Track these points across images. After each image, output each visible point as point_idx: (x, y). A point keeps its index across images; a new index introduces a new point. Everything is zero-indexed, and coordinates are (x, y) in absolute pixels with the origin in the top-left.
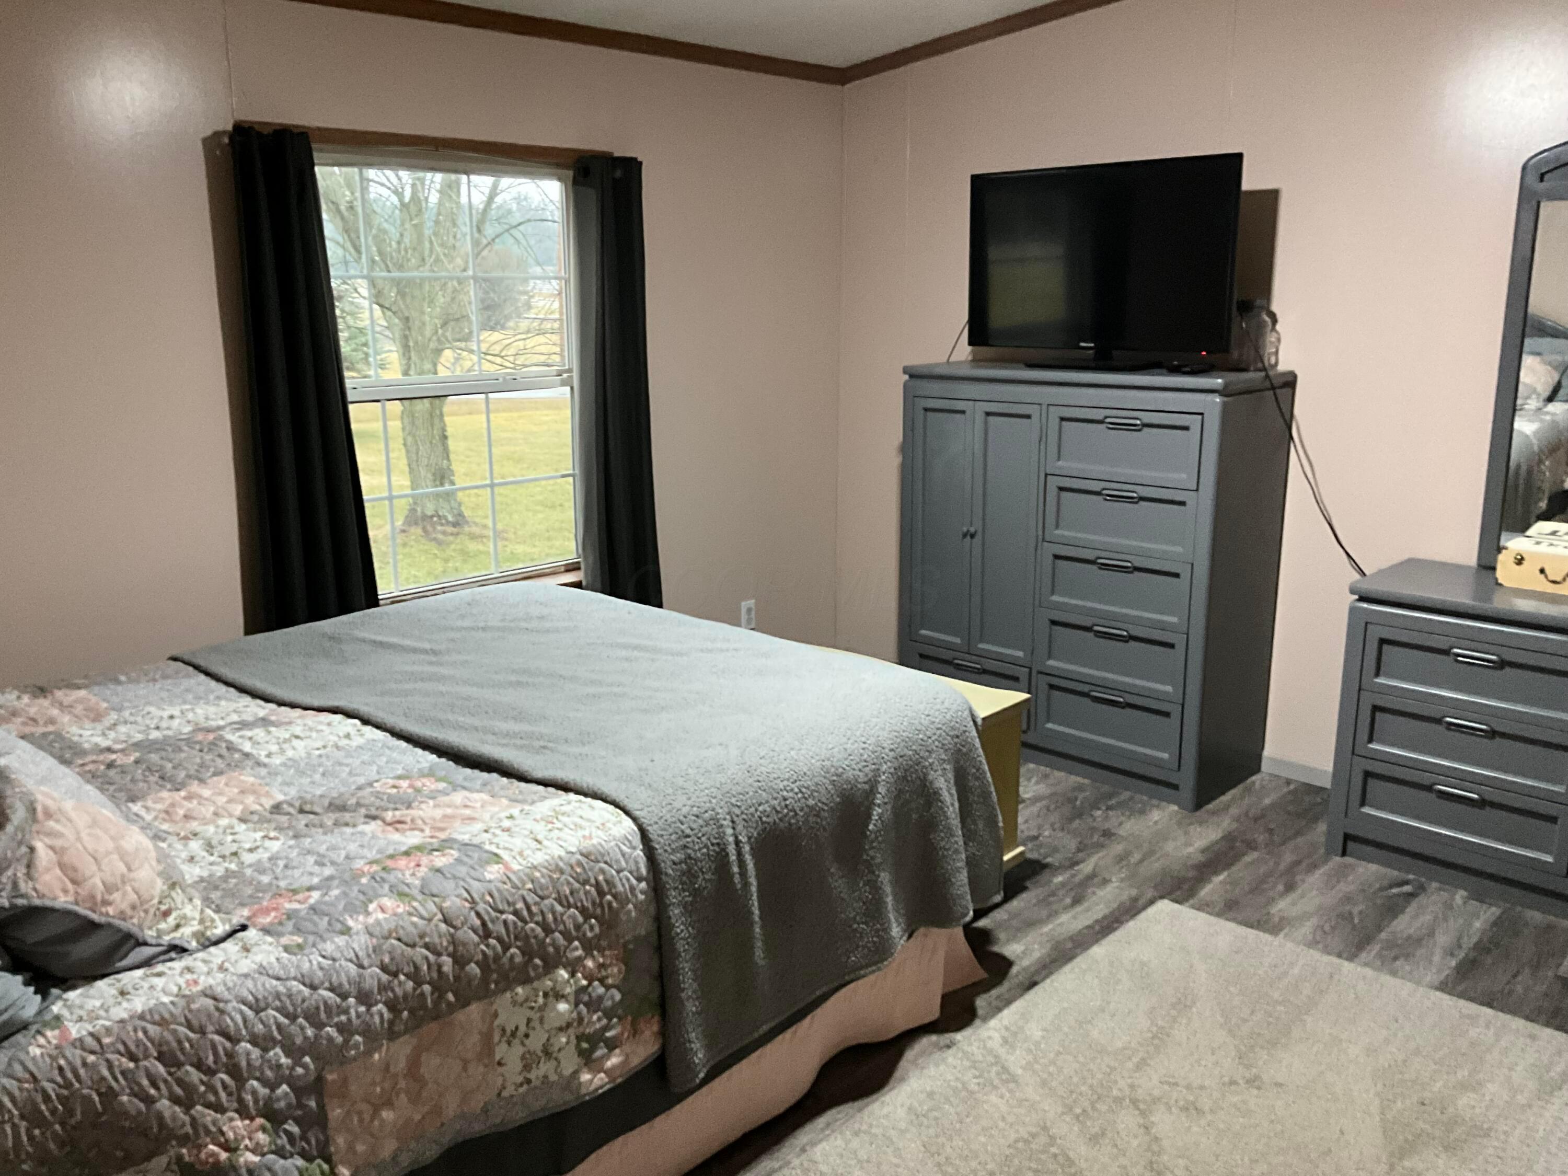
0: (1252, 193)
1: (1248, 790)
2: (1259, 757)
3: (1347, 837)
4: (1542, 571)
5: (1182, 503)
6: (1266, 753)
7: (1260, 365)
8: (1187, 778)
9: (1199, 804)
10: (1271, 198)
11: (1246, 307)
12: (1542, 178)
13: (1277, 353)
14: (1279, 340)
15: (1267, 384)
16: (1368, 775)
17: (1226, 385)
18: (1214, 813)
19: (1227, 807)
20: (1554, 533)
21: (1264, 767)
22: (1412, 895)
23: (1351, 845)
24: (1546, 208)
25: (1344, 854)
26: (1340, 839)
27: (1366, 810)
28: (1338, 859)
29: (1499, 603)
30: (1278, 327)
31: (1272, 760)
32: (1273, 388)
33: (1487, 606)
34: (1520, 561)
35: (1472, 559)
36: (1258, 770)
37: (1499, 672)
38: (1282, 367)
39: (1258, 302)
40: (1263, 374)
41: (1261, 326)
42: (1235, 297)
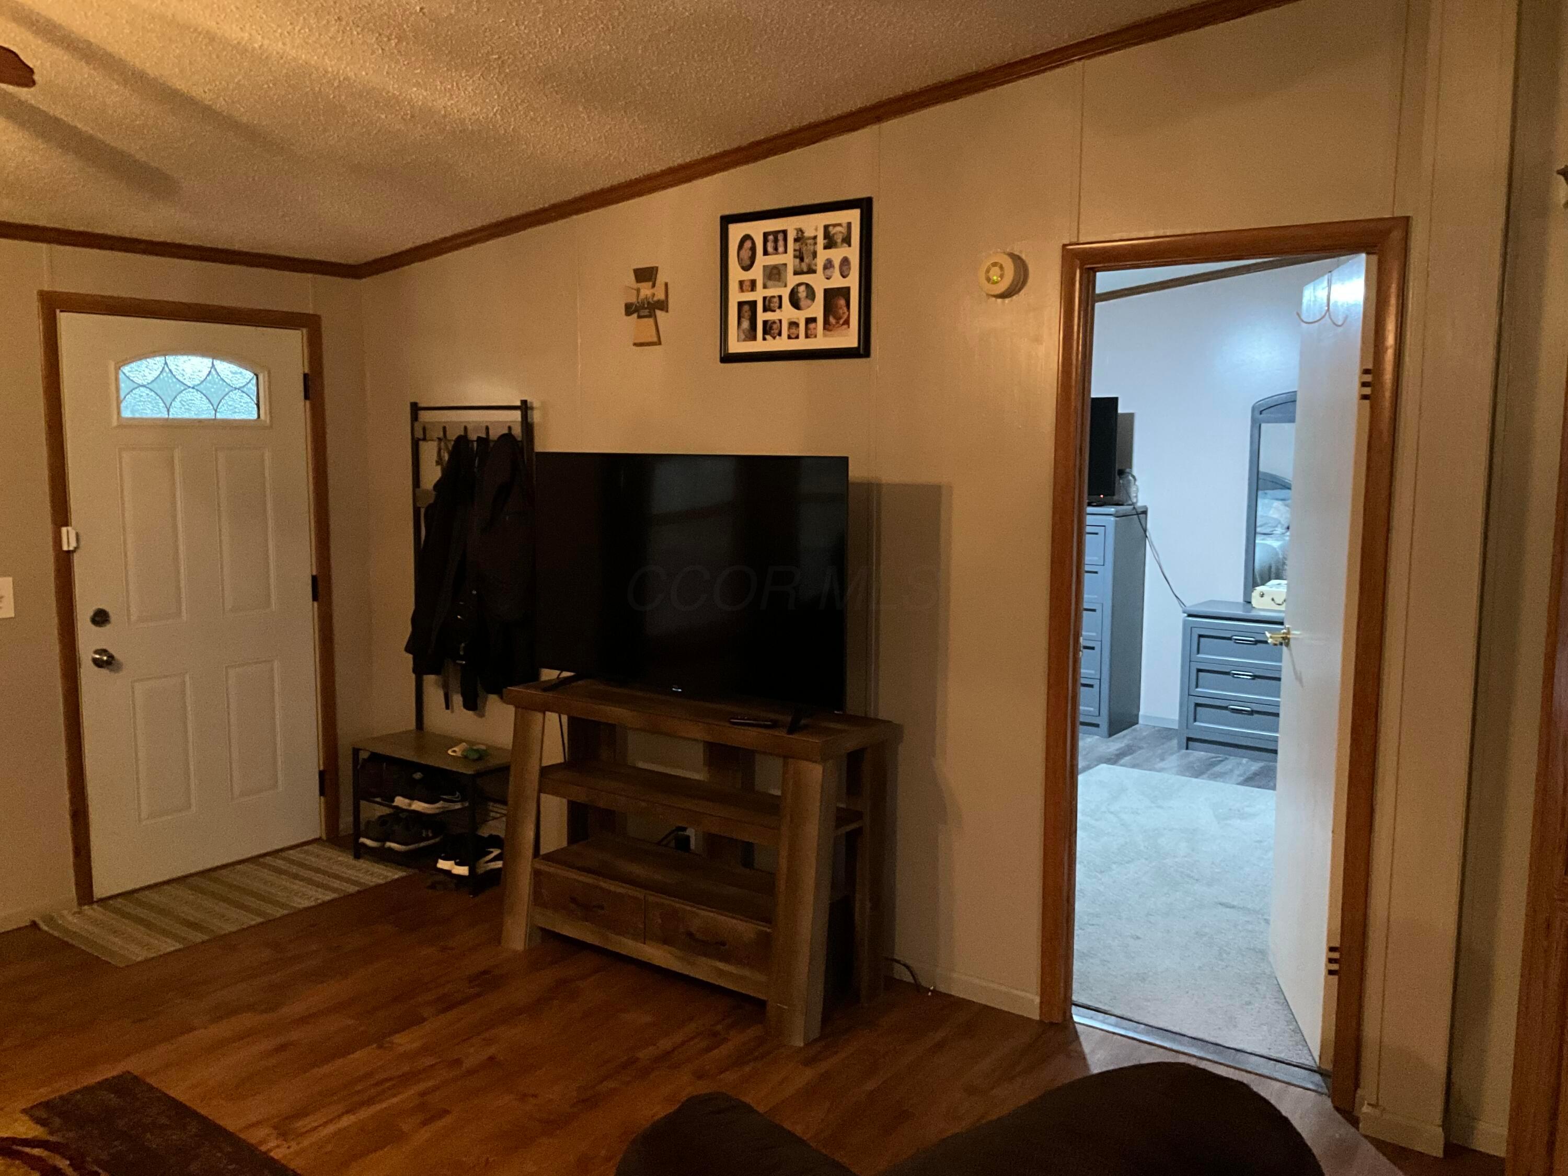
0: (1122, 414)
1: (1134, 730)
2: (1137, 716)
3: (1189, 739)
4: (1273, 600)
5: (1096, 572)
6: (1141, 713)
7: (1130, 502)
8: (1104, 722)
9: (1110, 735)
10: (1130, 417)
11: (1121, 473)
12: (1261, 413)
13: (1136, 497)
14: (1138, 489)
15: (1134, 512)
16: (1197, 705)
17: (1117, 511)
18: (1118, 738)
19: (1124, 736)
20: (1279, 584)
21: (1141, 721)
22: (1222, 761)
23: (1190, 743)
24: (1264, 426)
25: (1187, 748)
26: (1185, 741)
27: (1197, 724)
28: (1184, 751)
29: (1254, 614)
30: (1137, 483)
31: (1145, 717)
32: (1138, 514)
33: (1248, 614)
34: (1262, 596)
35: (1241, 599)
36: (1137, 723)
37: (1255, 646)
38: (1140, 504)
39: (1128, 470)
40: (1132, 507)
41: (1129, 481)
42: (1117, 469)
